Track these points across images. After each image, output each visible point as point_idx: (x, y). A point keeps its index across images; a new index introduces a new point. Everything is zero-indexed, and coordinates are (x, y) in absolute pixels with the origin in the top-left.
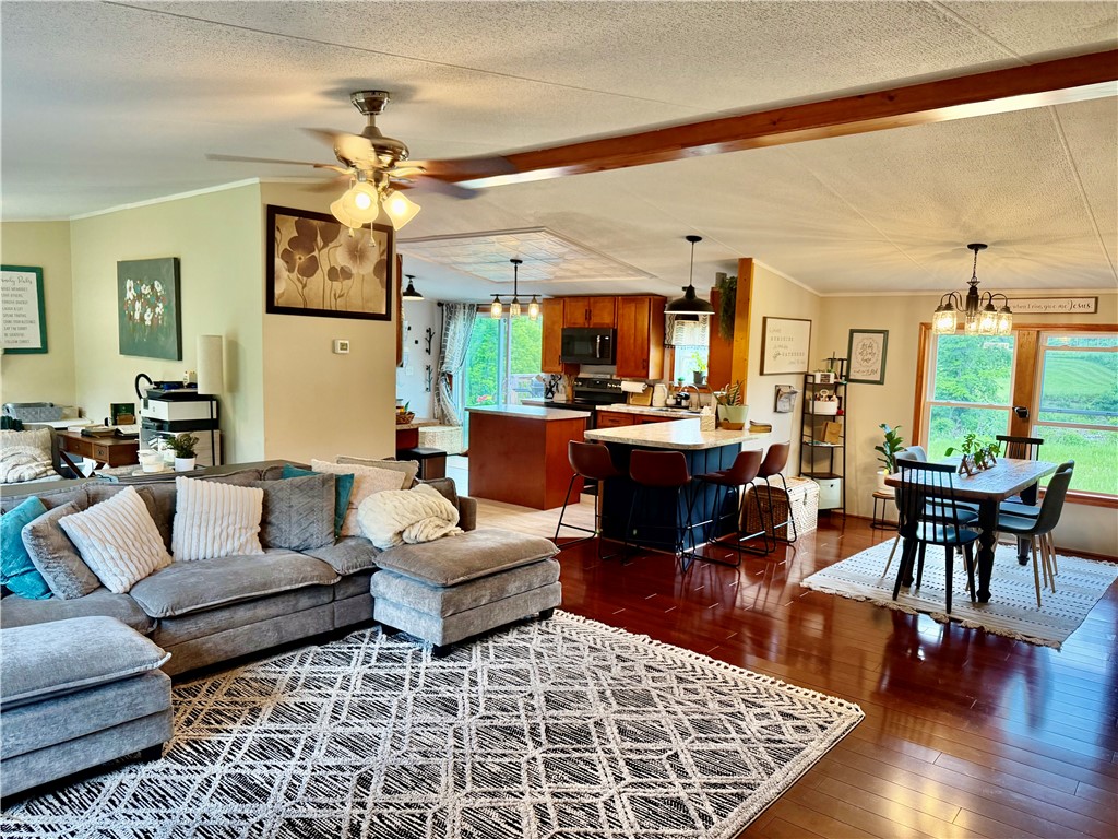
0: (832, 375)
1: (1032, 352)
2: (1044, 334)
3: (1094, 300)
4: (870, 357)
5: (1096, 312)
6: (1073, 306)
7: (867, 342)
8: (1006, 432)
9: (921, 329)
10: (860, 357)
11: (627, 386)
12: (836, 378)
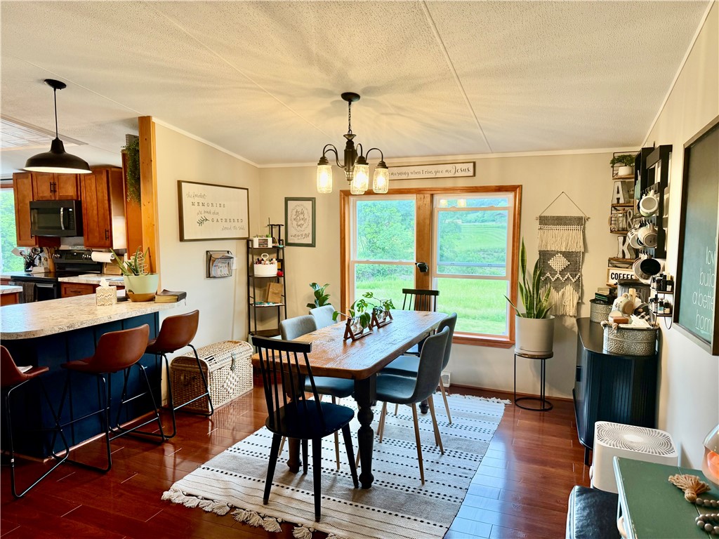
0: (270, 240)
1: (428, 213)
2: (436, 198)
3: (472, 164)
4: (302, 222)
5: (474, 175)
6: (456, 171)
7: (299, 209)
8: (412, 286)
9: (341, 195)
10: (295, 223)
11: (97, 256)
12: (273, 242)
